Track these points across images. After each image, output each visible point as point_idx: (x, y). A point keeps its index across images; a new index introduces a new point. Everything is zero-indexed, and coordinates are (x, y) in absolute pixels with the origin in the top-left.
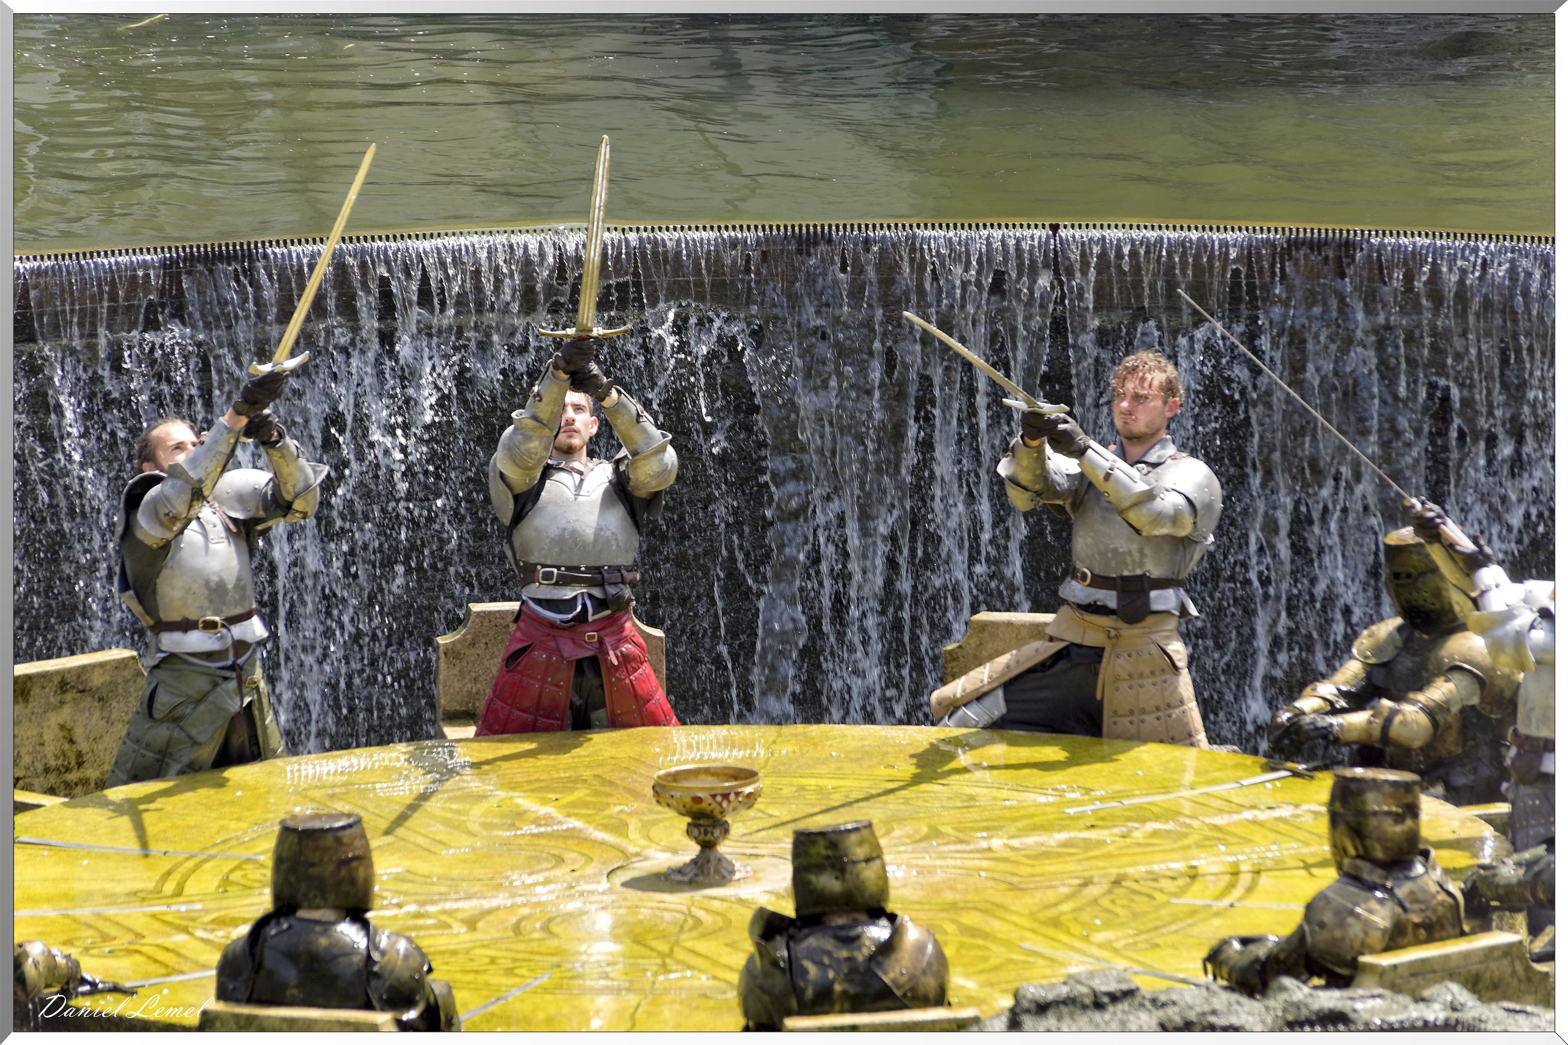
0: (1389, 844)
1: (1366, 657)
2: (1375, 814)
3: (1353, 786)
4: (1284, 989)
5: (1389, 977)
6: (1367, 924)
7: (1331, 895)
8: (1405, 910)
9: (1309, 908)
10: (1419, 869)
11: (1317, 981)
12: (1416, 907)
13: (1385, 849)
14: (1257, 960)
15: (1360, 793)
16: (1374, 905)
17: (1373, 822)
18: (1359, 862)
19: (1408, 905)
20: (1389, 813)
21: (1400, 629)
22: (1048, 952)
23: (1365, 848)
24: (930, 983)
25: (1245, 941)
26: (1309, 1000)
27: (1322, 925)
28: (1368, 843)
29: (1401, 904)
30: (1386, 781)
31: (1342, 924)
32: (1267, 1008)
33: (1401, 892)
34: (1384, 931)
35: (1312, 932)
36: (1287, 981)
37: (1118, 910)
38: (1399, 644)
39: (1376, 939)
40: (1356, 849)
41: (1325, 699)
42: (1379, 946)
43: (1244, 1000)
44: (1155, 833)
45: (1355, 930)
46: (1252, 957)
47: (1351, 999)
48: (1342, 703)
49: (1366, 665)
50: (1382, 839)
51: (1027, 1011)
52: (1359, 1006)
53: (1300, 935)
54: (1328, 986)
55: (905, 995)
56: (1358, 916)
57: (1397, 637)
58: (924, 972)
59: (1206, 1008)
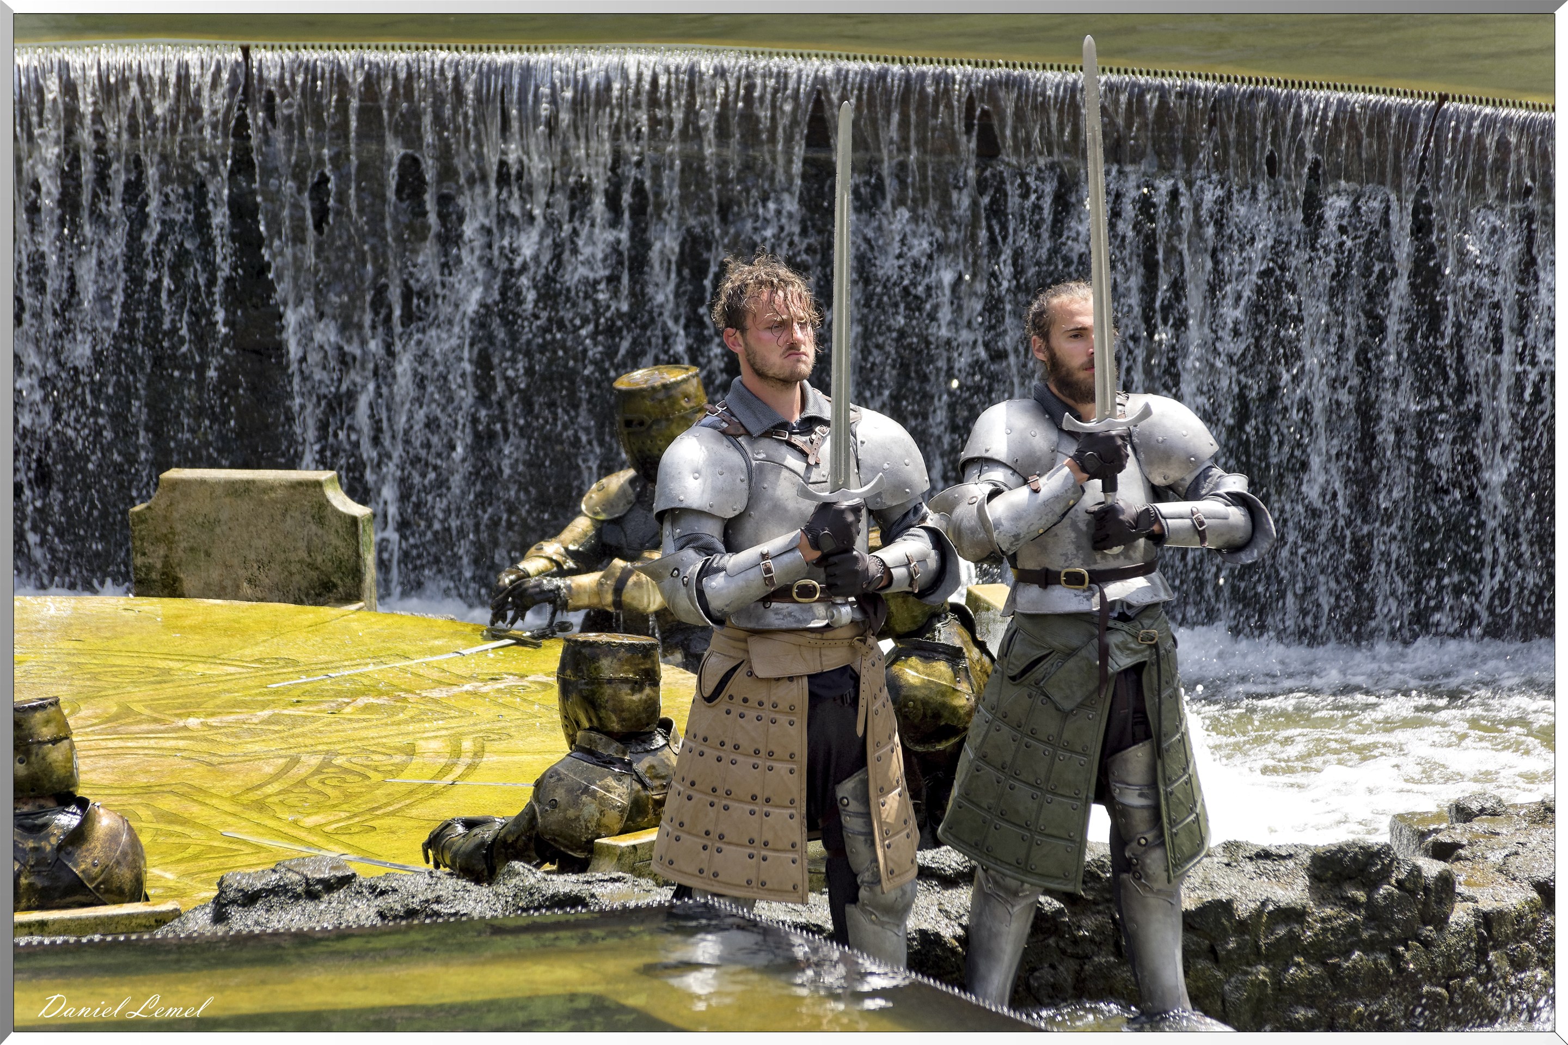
0: (626, 715)
1: (596, 513)
2: (610, 681)
3: (586, 651)
4: (515, 874)
5: (627, 860)
6: (603, 802)
7: (562, 770)
8: (645, 787)
9: (538, 784)
10: (660, 741)
11: (548, 867)
12: (657, 783)
13: (622, 720)
14: (482, 844)
15: (594, 659)
16: (611, 781)
17: (608, 691)
18: (593, 735)
19: (647, 781)
20: (625, 681)
21: (632, 482)
22: (253, 839)
23: (600, 719)
24: (124, 875)
25: (470, 824)
26: (543, 885)
27: (554, 804)
28: (603, 713)
29: (640, 781)
30: (621, 645)
31: (575, 803)
32: (497, 895)
33: (641, 766)
34: (622, 810)
35: (543, 812)
36: (517, 865)
37: (329, 791)
38: (632, 497)
39: (613, 819)
40: (590, 720)
41: (551, 559)
42: (617, 827)
43: (471, 886)
44: (367, 708)
45: (590, 809)
46: (477, 840)
47: (589, 882)
48: (570, 564)
49: (595, 522)
50: (619, 709)
51: (233, 902)
52: (597, 890)
53: (529, 816)
54: (561, 871)
55: (97, 888)
56: (593, 794)
57: (630, 490)
58: (118, 863)
59: (430, 896)
